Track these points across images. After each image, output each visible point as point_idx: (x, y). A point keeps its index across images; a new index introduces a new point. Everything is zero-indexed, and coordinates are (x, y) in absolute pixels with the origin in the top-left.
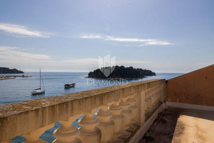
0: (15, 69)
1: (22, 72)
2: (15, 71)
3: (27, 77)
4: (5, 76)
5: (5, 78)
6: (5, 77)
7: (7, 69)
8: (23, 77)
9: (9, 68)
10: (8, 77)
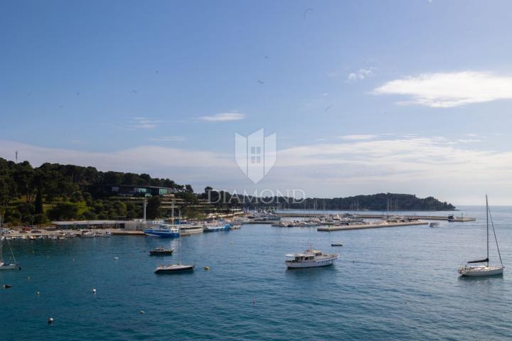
0: (430, 199)
1: (450, 207)
2: (431, 204)
3: (462, 221)
4: (402, 218)
5: (402, 223)
6: (403, 221)
7: (412, 197)
8: (449, 221)
9: (417, 196)
10: (410, 220)
